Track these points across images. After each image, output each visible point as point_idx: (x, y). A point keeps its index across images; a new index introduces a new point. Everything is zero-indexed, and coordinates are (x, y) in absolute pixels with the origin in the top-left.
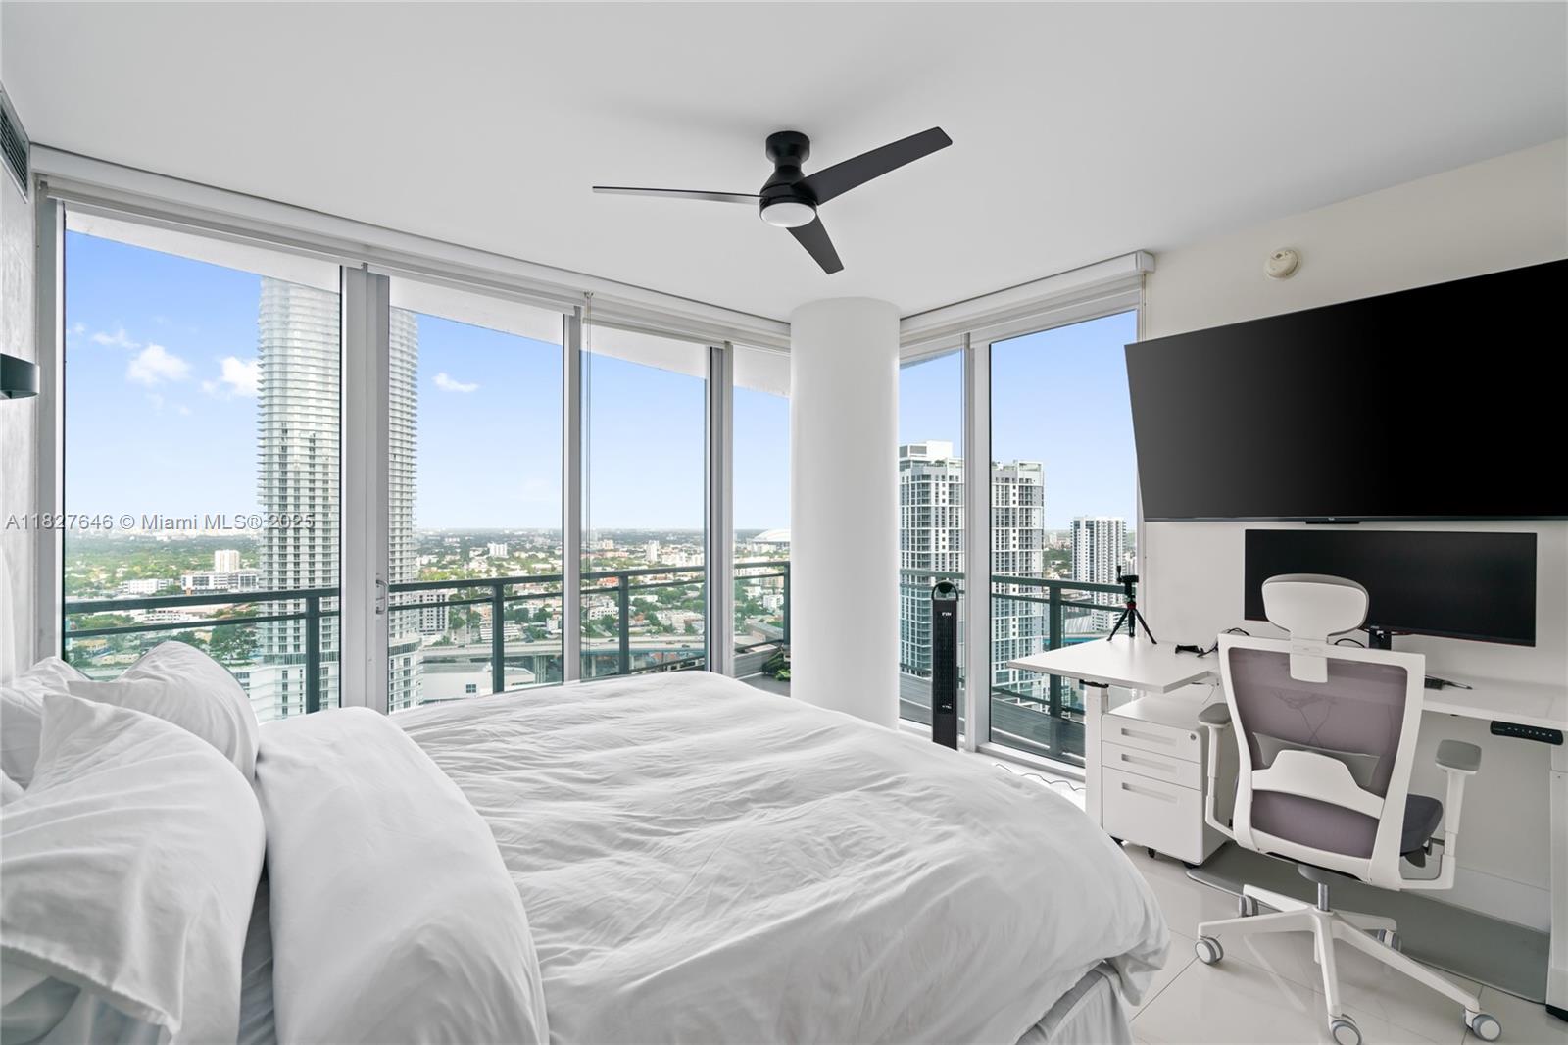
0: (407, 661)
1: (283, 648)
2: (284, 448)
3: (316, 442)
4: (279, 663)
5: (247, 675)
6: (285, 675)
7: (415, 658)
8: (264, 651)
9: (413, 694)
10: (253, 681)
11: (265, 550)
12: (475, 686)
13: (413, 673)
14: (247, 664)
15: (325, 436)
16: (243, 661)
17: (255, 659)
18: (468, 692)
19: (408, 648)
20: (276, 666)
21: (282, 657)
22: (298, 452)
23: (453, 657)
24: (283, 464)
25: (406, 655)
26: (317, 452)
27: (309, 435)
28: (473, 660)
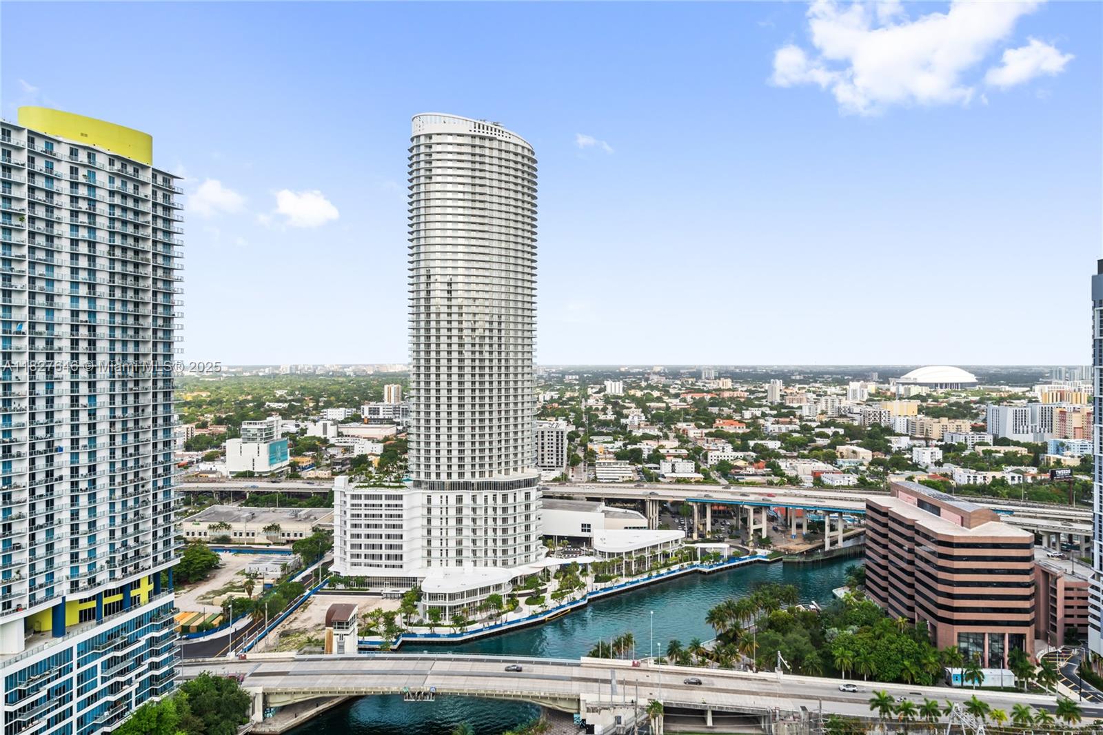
0: (527, 496)
1: (428, 475)
2: (428, 292)
3: (453, 285)
4: (425, 489)
5: (400, 497)
6: (429, 501)
7: (534, 493)
8: (413, 476)
9: (533, 528)
10: (404, 502)
11: (414, 385)
12: (589, 526)
13: (533, 507)
14: (401, 487)
15: (460, 279)
16: (398, 484)
17: (407, 484)
18: (583, 530)
19: (529, 483)
20: (422, 491)
21: (426, 483)
22: (439, 294)
23: (570, 493)
24: (428, 307)
25: (527, 489)
26: (454, 294)
27: (447, 279)
28: (589, 499)
